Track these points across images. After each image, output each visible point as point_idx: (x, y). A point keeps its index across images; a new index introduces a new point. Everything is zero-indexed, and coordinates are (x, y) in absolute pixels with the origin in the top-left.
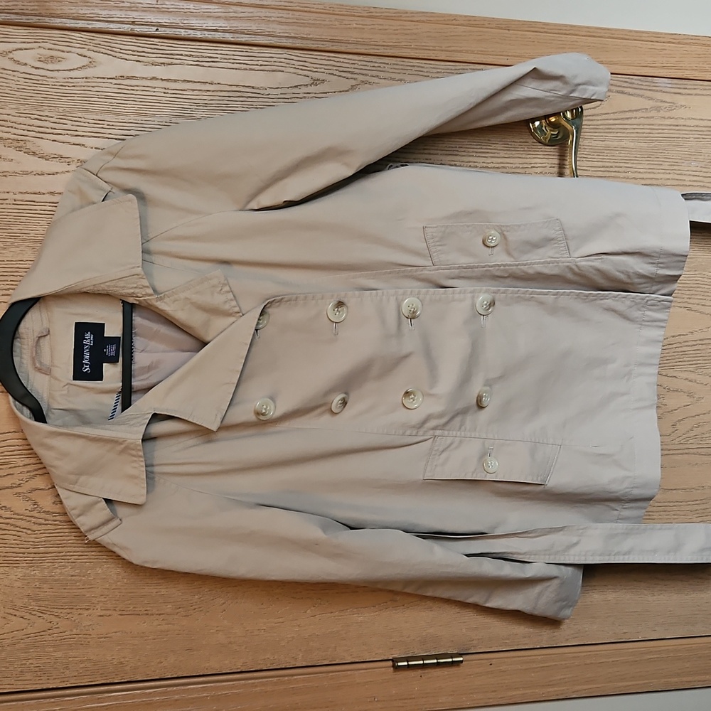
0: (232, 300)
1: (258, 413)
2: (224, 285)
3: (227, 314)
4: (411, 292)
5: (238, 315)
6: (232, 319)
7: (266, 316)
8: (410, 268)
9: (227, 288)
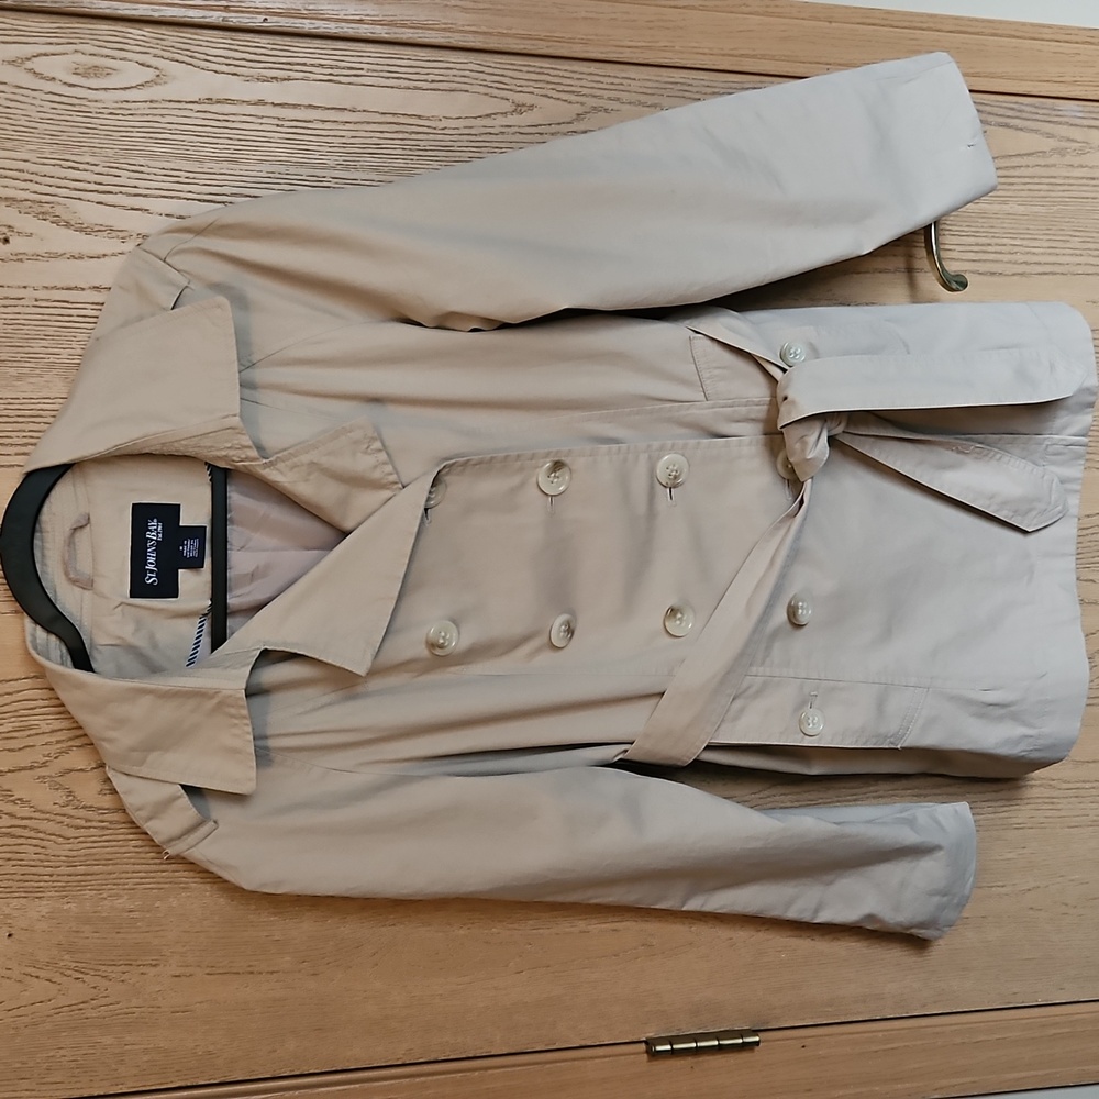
0: (384, 463)
1: (432, 645)
2: (373, 439)
3: (377, 485)
4: (673, 445)
5: (395, 486)
6: (386, 494)
7: (441, 487)
8: (669, 405)
9: (377, 445)
